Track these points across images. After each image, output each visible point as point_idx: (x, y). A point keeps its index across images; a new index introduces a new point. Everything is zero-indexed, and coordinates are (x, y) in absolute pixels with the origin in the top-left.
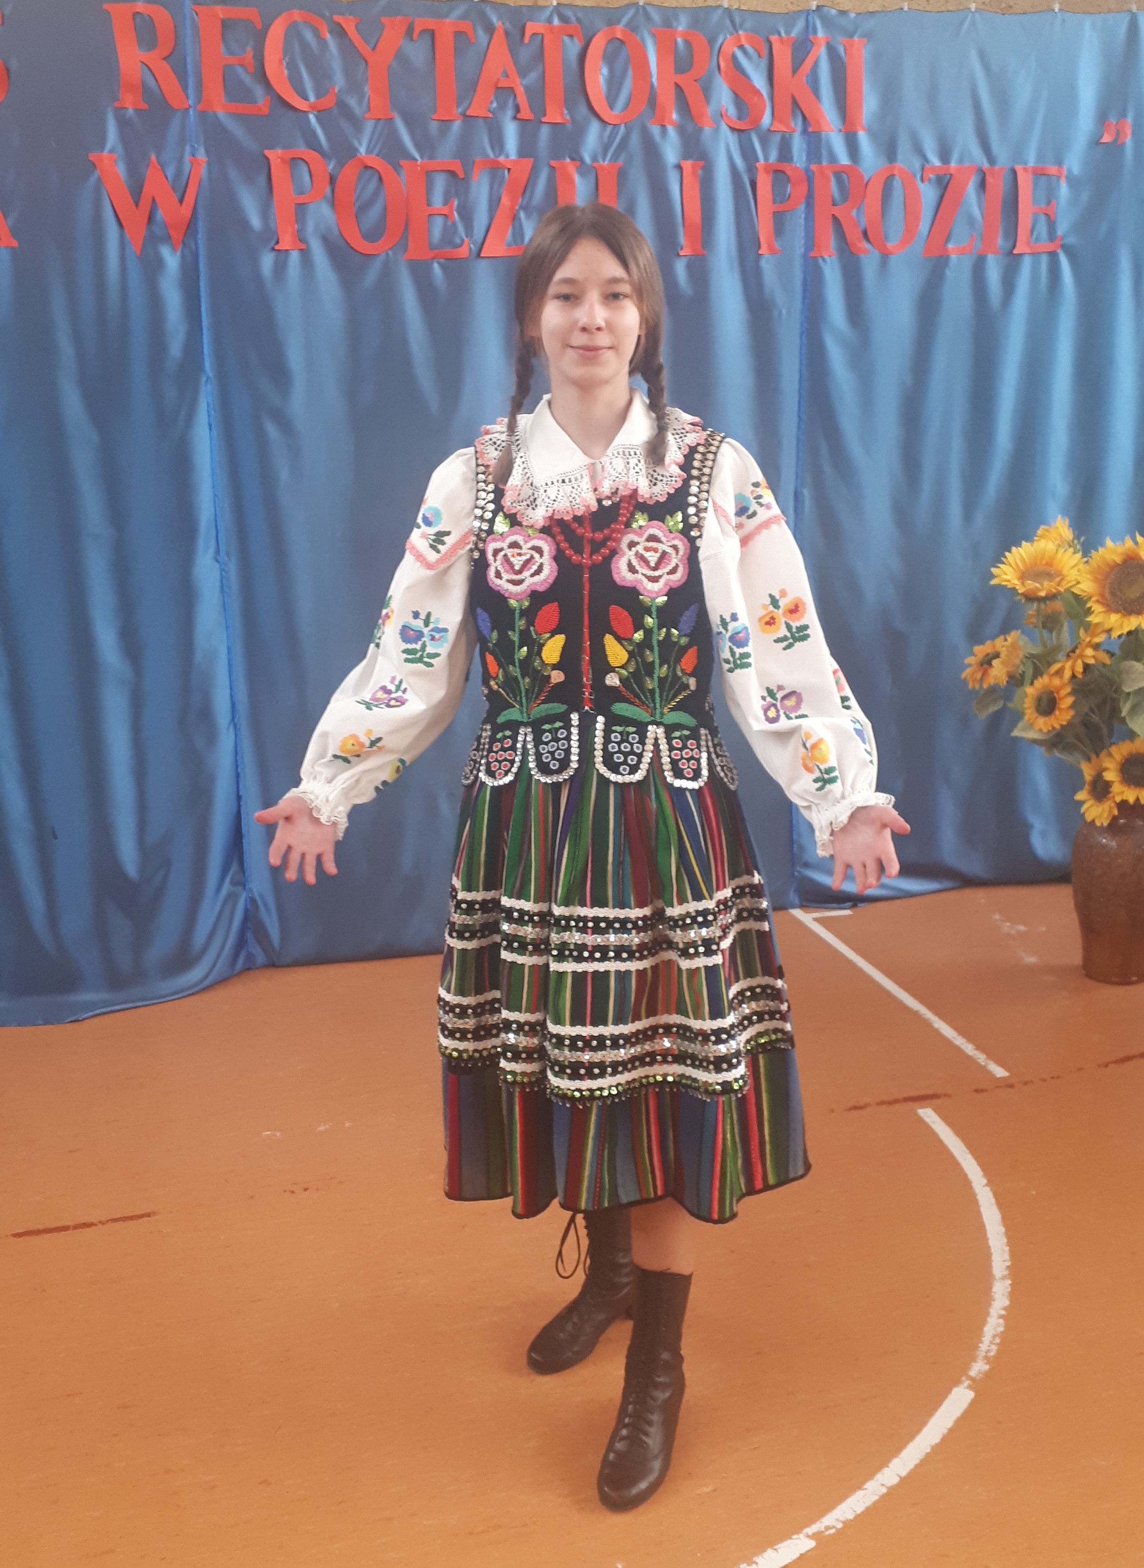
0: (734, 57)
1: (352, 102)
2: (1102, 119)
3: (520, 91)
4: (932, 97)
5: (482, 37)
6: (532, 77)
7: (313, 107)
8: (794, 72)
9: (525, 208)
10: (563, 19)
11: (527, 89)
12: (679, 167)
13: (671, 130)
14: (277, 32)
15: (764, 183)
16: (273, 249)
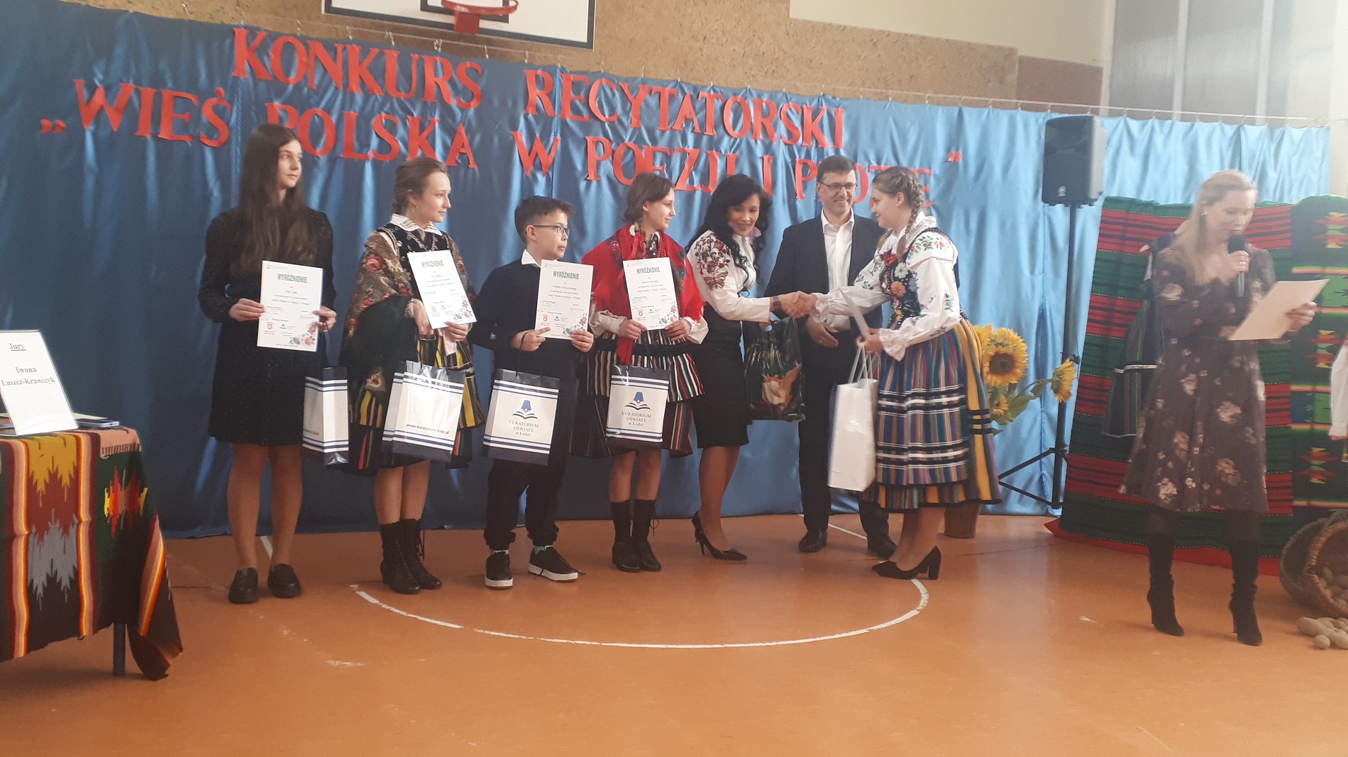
0: (787, 114)
1: (624, 119)
2: (948, 150)
3: (696, 120)
4: (873, 137)
5: (681, 96)
6: (701, 115)
7: (607, 120)
8: (813, 121)
9: (695, 170)
10: (714, 91)
11: (698, 120)
12: (762, 158)
13: (759, 141)
14: (595, 87)
15: (799, 168)
16: (586, 179)
